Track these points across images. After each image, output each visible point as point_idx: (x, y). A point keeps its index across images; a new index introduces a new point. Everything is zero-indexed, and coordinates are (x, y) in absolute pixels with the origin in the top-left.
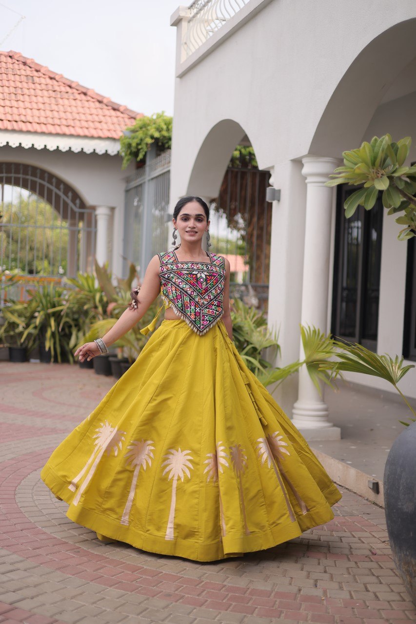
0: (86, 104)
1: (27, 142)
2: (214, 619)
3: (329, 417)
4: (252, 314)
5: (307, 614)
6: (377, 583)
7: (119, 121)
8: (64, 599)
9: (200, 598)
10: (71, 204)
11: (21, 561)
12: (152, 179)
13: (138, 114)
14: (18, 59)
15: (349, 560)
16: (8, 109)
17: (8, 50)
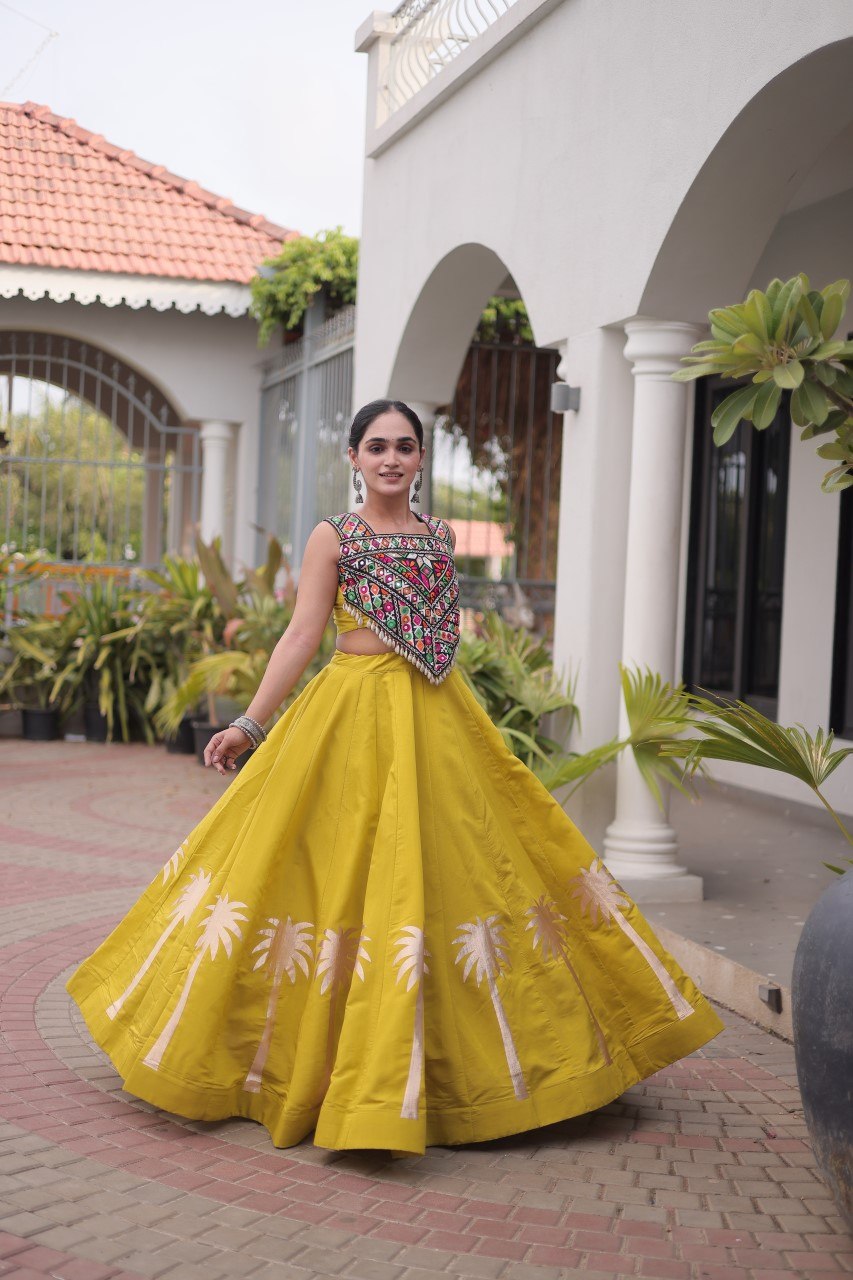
0: (182, 212)
1: (60, 288)
2: (443, 1269)
3: (679, 854)
4: (521, 644)
5: (634, 1260)
6: (776, 1197)
7: (249, 247)
8: (136, 1227)
9: (414, 1225)
10: (150, 417)
11: (47, 1149)
12: (317, 365)
13: (288, 232)
14: (43, 120)
15: (720, 1148)
16: (22, 222)
17: (23, 102)
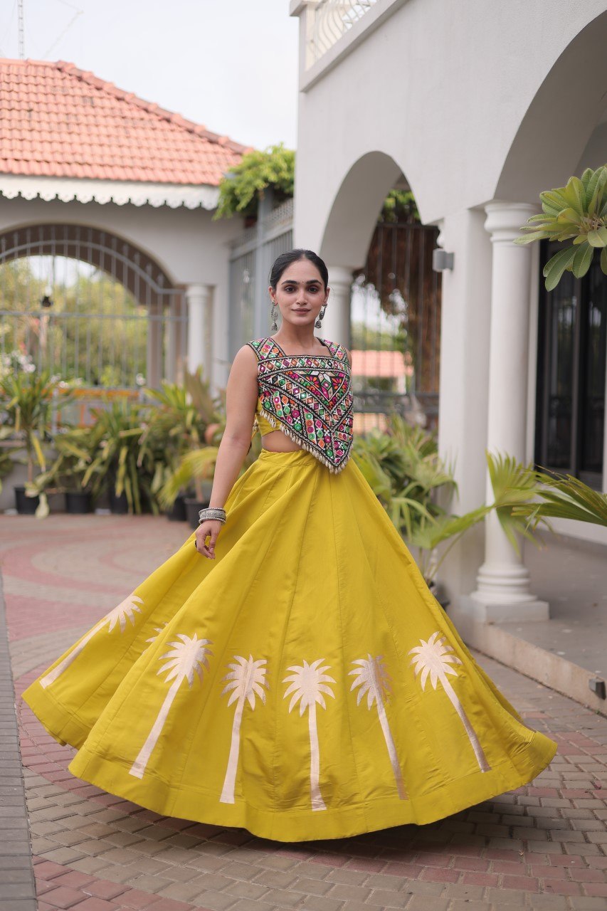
0: (170, 136)
1: (85, 193)
2: (360, 885)
3: (531, 587)
4: (416, 437)
5: (498, 877)
6: (601, 831)
7: (218, 159)
10: (150, 283)
11: (80, 803)
12: (268, 242)
13: (245, 148)
14: (71, 73)
15: (560, 797)
16: (57, 146)
17: (56, 60)
